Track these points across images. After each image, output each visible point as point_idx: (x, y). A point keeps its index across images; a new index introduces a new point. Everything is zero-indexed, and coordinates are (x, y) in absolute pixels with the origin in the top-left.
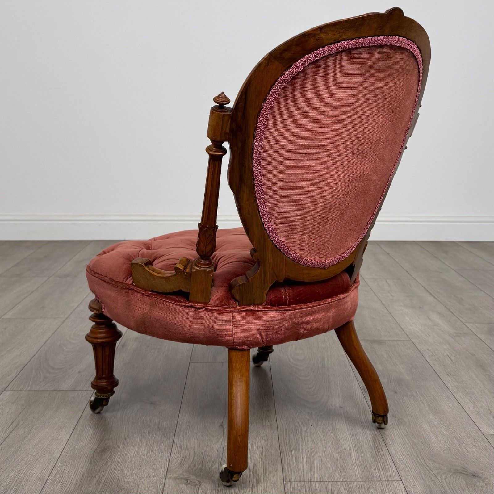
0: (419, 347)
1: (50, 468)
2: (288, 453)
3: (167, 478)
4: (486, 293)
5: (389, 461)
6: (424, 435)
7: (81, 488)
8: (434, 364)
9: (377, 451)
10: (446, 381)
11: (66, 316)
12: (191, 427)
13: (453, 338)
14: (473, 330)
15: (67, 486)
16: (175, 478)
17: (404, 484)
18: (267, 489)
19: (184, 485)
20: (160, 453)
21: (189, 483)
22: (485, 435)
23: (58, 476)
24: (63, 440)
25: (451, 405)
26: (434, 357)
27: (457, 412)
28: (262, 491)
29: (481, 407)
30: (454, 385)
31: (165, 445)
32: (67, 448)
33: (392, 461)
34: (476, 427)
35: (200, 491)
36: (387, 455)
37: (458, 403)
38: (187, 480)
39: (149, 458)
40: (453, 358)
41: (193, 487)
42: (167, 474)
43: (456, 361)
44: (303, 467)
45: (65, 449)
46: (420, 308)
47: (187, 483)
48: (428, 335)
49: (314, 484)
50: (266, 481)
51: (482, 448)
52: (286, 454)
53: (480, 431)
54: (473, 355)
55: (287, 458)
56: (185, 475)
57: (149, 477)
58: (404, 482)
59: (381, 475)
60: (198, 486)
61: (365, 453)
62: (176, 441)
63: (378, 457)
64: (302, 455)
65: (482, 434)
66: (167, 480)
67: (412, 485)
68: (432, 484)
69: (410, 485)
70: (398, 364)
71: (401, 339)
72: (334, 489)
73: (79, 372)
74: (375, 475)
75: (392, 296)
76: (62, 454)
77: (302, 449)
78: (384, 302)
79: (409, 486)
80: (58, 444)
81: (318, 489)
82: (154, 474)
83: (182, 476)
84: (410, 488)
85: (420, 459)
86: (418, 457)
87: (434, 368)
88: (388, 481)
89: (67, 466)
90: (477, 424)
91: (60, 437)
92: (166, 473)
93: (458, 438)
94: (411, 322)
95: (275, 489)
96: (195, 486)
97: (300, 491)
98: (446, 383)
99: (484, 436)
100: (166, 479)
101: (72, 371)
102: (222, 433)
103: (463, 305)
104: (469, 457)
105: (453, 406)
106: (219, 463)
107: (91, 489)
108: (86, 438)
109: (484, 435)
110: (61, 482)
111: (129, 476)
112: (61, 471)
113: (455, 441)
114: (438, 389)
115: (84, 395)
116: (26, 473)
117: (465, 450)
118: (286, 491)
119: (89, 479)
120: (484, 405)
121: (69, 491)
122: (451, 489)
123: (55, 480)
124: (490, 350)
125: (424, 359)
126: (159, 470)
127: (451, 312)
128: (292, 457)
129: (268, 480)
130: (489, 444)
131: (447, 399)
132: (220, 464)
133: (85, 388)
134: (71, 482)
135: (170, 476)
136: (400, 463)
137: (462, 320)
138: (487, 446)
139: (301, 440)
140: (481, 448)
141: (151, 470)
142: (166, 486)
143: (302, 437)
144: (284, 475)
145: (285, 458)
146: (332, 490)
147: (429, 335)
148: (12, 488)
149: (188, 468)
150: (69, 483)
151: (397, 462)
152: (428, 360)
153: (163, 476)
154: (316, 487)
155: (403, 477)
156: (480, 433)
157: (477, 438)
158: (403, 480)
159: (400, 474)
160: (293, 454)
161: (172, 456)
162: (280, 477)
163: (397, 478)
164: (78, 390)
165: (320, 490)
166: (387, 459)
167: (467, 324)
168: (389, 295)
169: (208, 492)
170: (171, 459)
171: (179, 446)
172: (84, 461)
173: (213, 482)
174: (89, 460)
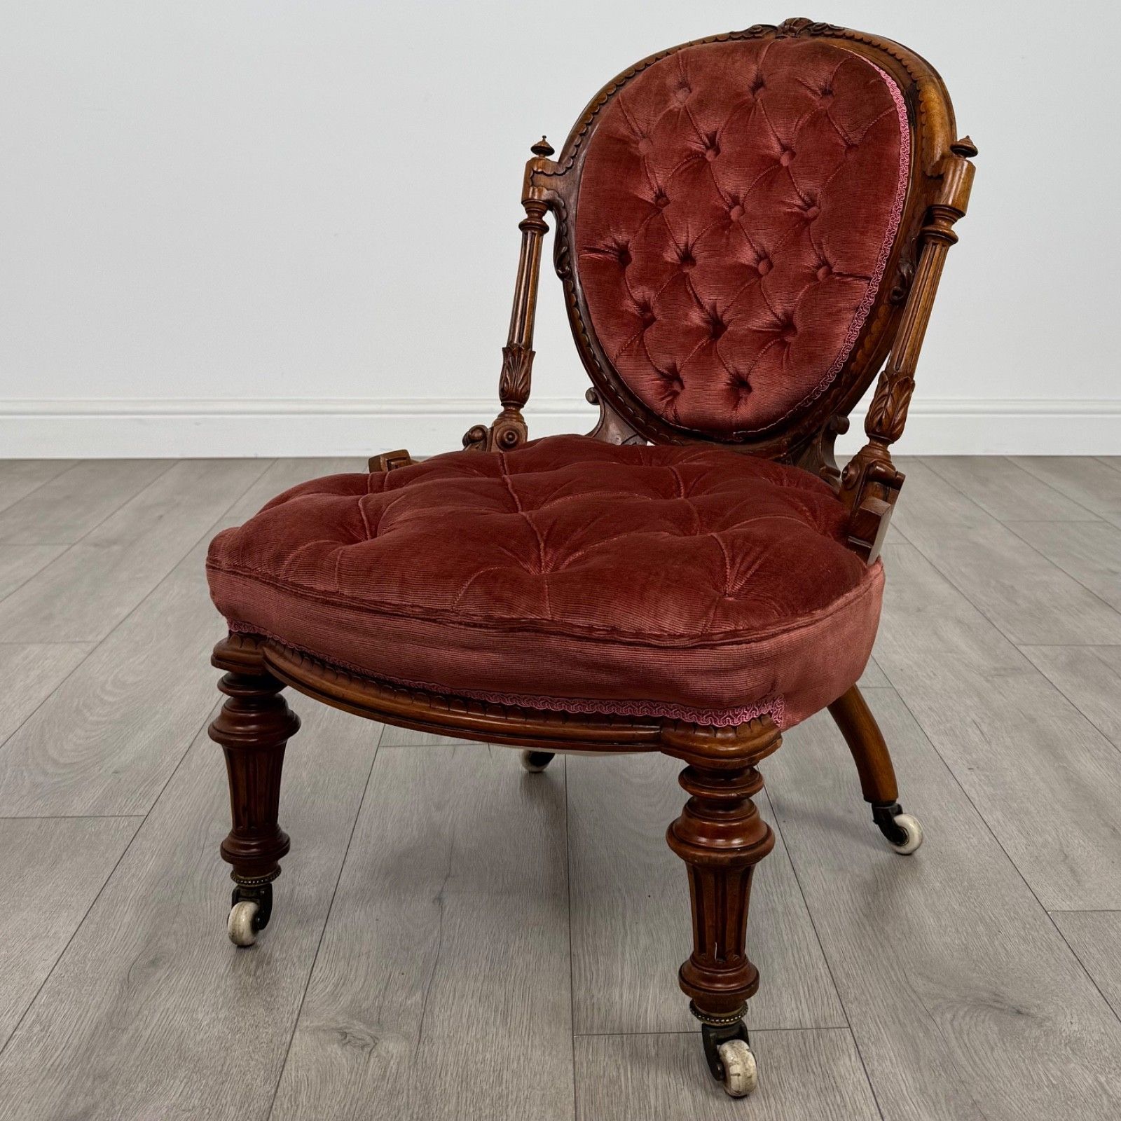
0: (910, 703)
1: (22, 1008)
2: (590, 963)
3: (297, 1030)
4: (1068, 575)
5: (825, 978)
6: (909, 915)
7: (89, 1058)
8: (942, 744)
9: (796, 956)
10: (966, 783)
11: (100, 638)
12: (368, 901)
13: (988, 681)
14: (1034, 661)
15: (56, 1055)
16: (318, 1029)
17: (856, 1035)
18: (532, 1055)
19: (336, 1046)
20: (286, 969)
21: (349, 1042)
22: (1049, 913)
23: (37, 1029)
24: (59, 938)
25: (974, 841)
26: (942, 727)
27: (987, 858)
28: (519, 1060)
29: (1045, 845)
30: (985, 792)
31: (301, 948)
32: (67, 957)
33: (830, 980)
34: (1029, 894)
35: (372, 1060)
36: (820, 966)
37: (991, 836)
38: (345, 1035)
39: (259, 981)
40: (985, 728)
41: (356, 1051)
42: (297, 1019)
43: (992, 736)
44: (621, 998)
45: (62, 960)
47: (344, 1042)
48: (932, 675)
49: (645, 1039)
50: (531, 1034)
51: (1042, 945)
52: (585, 967)
53: (1038, 904)
54: (1033, 720)
55: (585, 975)
56: (342, 1021)
57: (256, 1027)
58: (854, 1030)
59: (803, 1014)
60: (369, 1049)
61: (770, 961)
62: (327, 938)
63: (799, 970)
64: (622, 969)
65: (1042, 912)
66: (297, 1034)
67: (873, 1039)
68: (921, 1035)
69: (869, 1038)
71: (871, 686)
72: (691, 1051)
73: (116, 772)
74: (788, 1015)
76: (53, 973)
77: (623, 954)
79: (866, 1040)
80: (46, 947)
81: (653, 1052)
82: (267, 1019)
83: (333, 1025)
84: (867, 1046)
85: (896, 975)
86: (893, 969)
87: (941, 752)
88: (818, 1028)
89: (62, 1001)
90: (1032, 886)
91: (53, 931)
92: (295, 1017)
93: (988, 920)
94: (895, 643)
95: (550, 1054)
96: (363, 1047)
98: (966, 787)
99: (1046, 917)
100: (294, 1032)
101: (100, 770)
102: (439, 916)
103: (1016, 604)
104: (1011, 966)
105: (979, 843)
106: (423, 993)
107: (113, 1058)
108: (114, 932)
109: (1046, 912)
110: (42, 1044)
111: (207, 1025)
112: (44, 1016)
113: (981, 929)
114: (948, 802)
115: (121, 827)
117: (1000, 950)
118: (576, 1059)
119: (111, 1033)
120: (1050, 840)
121: (59, 1066)
122: (962, 1045)
123: (29, 1039)
124: (1072, 707)
125: (919, 730)
126: (280, 1009)
127: (989, 620)
128: (598, 975)
129: (536, 1031)
130: (1059, 934)
131: (967, 827)
132: (426, 992)
133: (126, 810)
134: (67, 1042)
135: (305, 1024)
136: (850, 984)
137: (1013, 639)
138: (1053, 939)
139: (622, 931)
140: (1039, 944)
141: (262, 1010)
142: (295, 1049)
143: (624, 925)
144: (576, 1019)
145: (580, 975)
146: (686, 1054)
147: (934, 674)
149: (352, 1003)
150: (63, 1046)
151: (842, 983)
152: (928, 734)
153: (289, 1024)
154: (647, 1046)
155: (854, 1019)
156: (1039, 909)
157: (1030, 920)
158: (852, 1026)
159: (847, 1012)
160: (602, 968)
161: (314, 974)
162: (565, 1023)
163: (840, 1020)
164: (107, 817)
165: (657, 1054)
166: (819, 974)
167: (1022, 648)
169: (392, 1063)
170: (311, 981)
171: (333, 949)
172: (105, 991)
173: (407, 1037)
174: (118, 987)
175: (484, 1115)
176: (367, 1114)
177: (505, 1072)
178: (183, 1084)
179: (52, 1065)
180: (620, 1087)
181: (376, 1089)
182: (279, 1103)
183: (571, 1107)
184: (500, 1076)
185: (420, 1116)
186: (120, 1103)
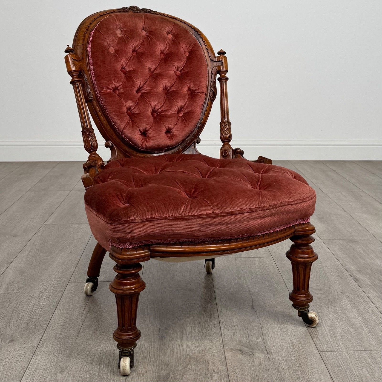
3: (225, 349)
7: (159, 359)
12: (229, 309)
16: (232, 350)
18: (307, 358)
19: (240, 355)
20: (212, 330)
21: (244, 354)
28: (304, 359)
31: (214, 323)
35: (255, 359)
38: (242, 351)
39: (204, 334)
41: (248, 356)
42: (223, 346)
44: (330, 340)
46: (376, 214)
47: (242, 354)
49: (343, 353)
50: (304, 351)
52: (313, 330)
55: (314, 333)
56: (239, 347)
57: (211, 349)
60: (252, 356)
61: (374, 328)
62: (221, 320)
64: (326, 331)
66: (226, 351)
70: (375, 258)
71: (370, 239)
75: (349, 204)
78: (346, 210)
81: (348, 357)
82: (213, 346)
83: (236, 348)
92: (222, 346)
94: (372, 225)
95: (314, 357)
96: (250, 355)
97: (334, 359)
100: (224, 351)
102: (255, 314)
107: (167, 359)
108: (148, 318)
111: (194, 348)
116: (111, 347)
118: (323, 359)
126: (216, 343)
128: (318, 333)
129: (305, 350)
132: (262, 338)
135: (227, 348)
141: (210, 343)
142: (227, 356)
144: (317, 347)
145: (312, 333)
146: (359, 357)
148: (104, 360)
149: (239, 341)
150: (149, 355)
153: (221, 348)
154: (345, 355)
160: (318, 330)
161: (222, 331)
162: (314, 348)
168: (347, 204)
170: (222, 334)
171: (225, 324)
172: (154, 337)
173: (263, 352)
174: (158, 337)
175: (300, 376)
176: (261, 376)
177: (301, 363)
178: (195, 367)
179: (148, 361)
180: (342, 368)
181: (260, 368)
182: (230, 373)
183: (328, 374)
184: (300, 364)
185: (279, 376)
186: (177, 373)
